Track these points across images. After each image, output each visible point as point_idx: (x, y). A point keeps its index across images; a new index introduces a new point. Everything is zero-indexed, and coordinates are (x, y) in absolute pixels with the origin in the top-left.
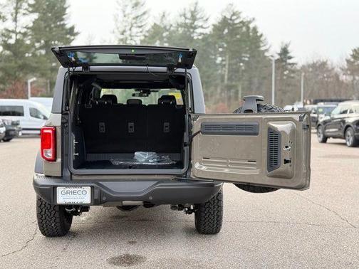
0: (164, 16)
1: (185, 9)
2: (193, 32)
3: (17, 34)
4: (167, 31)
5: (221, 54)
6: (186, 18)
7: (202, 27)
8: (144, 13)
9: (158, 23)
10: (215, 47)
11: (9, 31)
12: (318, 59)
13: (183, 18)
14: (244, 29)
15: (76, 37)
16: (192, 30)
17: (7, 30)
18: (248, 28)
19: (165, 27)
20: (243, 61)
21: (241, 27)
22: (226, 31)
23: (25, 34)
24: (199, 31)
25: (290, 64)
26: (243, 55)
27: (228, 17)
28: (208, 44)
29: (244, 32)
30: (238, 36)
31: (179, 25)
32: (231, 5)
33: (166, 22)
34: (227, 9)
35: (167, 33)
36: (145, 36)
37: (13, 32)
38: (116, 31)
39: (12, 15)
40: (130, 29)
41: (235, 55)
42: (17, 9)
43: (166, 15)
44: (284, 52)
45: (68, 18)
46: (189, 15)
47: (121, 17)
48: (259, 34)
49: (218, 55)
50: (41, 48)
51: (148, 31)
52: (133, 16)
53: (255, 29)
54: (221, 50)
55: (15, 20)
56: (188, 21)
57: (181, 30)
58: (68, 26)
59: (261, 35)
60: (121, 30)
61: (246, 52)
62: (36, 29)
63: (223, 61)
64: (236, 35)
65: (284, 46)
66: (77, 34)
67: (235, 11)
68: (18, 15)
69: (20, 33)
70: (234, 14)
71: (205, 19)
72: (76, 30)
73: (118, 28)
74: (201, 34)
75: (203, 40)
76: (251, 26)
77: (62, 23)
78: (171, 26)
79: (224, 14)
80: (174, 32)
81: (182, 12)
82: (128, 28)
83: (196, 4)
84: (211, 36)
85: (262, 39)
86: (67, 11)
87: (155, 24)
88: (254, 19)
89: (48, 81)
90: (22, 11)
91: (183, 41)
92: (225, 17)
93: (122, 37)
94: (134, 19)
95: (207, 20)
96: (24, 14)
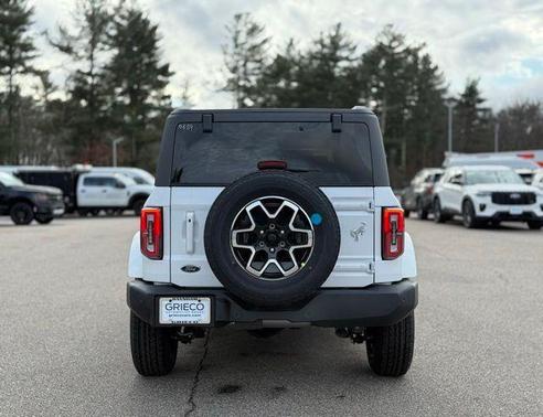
0: (291, 44)
1: (322, 33)
2: (335, 66)
3: (93, 76)
4: (297, 64)
5: (377, 97)
6: (323, 46)
7: (347, 59)
8: (264, 42)
9: (283, 54)
10: (366, 87)
11: (83, 73)
12: (524, 101)
13: (319, 47)
14: (410, 59)
15: (170, 79)
16: (332, 63)
17: (79, 71)
18: (416, 57)
19: (293, 60)
20: (409, 107)
21: (406, 58)
22: (383, 62)
23: (102, 76)
24: (343, 64)
25: (481, 110)
26: (408, 98)
27: (386, 41)
28: (356, 84)
29: (410, 65)
30: (401, 71)
31: (313, 57)
32: (391, 26)
33: (294, 53)
34: (385, 33)
35: (297, 68)
36: (265, 74)
37: (89, 74)
38: (225, 67)
39: (86, 50)
40: (244, 65)
41: (393, 95)
42: (93, 43)
43: (294, 42)
44: (471, 92)
45: (162, 52)
46: (327, 41)
47: (231, 49)
48: (432, 66)
49: (371, 98)
50: (122, 94)
51: (269, 67)
52: (247, 46)
53: (426, 60)
54: (374, 90)
55: (91, 58)
56: (326, 51)
57: (316, 63)
58: (160, 64)
59: (436, 68)
60: (231, 66)
61: (413, 93)
62: (117, 70)
63: (377, 106)
64: (398, 68)
65: (470, 83)
66: (173, 73)
67: (397, 33)
68: (96, 50)
69: (96, 75)
70: (395, 39)
71: (351, 46)
72: (170, 70)
73: (227, 64)
74: (345, 69)
75: (348, 77)
76: (421, 54)
77: (152, 59)
78: (302, 57)
79: (380, 40)
80: (306, 67)
81: (317, 37)
82: (242, 63)
83: (339, 26)
84: (360, 69)
85: (437, 73)
86: (158, 44)
87: (279, 57)
88: (424, 44)
89: (134, 140)
90: (100, 45)
91: (318, 79)
92: (381, 43)
93: (231, 76)
94: (249, 50)
95: (355, 48)
96: (102, 49)
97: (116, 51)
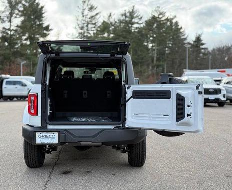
0: (110, 15)
1: (125, 10)
2: (131, 26)
3: (11, 31)
4: (113, 26)
5: (152, 42)
6: (126, 17)
7: (138, 23)
8: (97, 14)
9: (106, 20)
10: (147, 37)
11: (6, 29)
12: (225, 45)
13: (124, 17)
14: (169, 23)
15: (49, 32)
16: (130, 25)
17: (3, 28)
18: (171, 23)
19: (111, 23)
20: (169, 47)
21: (166, 23)
22: (156, 25)
23: (16, 31)
24: (136, 26)
25: (203, 49)
26: (168, 42)
27: (157, 15)
28: (142, 35)
29: (168, 26)
30: (164, 29)
31: (121, 22)
32: (159, 7)
33: (112, 20)
34: (156, 10)
35: (113, 27)
36: (97, 30)
37: (9, 29)
38: (77, 27)
39: (7, 18)
40: (87, 26)
41: (160, 41)
42: (11, 14)
43: (112, 15)
44: (198, 40)
45: (45, 20)
46: (128, 14)
47: (80, 18)
48: (179, 27)
49: (150, 42)
50: (26, 39)
51: (99, 27)
52: (89, 16)
53: (177, 23)
54: (151, 38)
55: (10, 21)
56: (127, 19)
57: (122, 25)
58: (44, 25)
59: (181, 28)
60: (80, 26)
61: (170, 40)
62: (23, 28)
63: (153, 46)
64: (163, 28)
65: (198, 35)
66: (51, 30)
67: (161, 11)
68: (12, 18)
69: (13, 30)
70: (161, 14)
71: (140, 17)
72: (50, 28)
73: (78, 25)
74: (137, 28)
75: (139, 32)
76: (174, 21)
77: (41, 22)
78: (116, 22)
79: (154, 14)
80: (118, 26)
81: (123, 12)
82: (86, 24)
83: (134, 6)
84: (144, 28)
85: (182, 30)
86: (43, 15)
87: (104, 21)
88: (175, 16)
89: (31, 63)
90: (14, 15)
91: (124, 33)
92: (154, 16)
93: (80, 31)
94: (89, 18)
95: (141, 18)
96: (15, 17)
97: (22, 18)
